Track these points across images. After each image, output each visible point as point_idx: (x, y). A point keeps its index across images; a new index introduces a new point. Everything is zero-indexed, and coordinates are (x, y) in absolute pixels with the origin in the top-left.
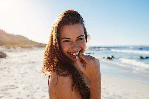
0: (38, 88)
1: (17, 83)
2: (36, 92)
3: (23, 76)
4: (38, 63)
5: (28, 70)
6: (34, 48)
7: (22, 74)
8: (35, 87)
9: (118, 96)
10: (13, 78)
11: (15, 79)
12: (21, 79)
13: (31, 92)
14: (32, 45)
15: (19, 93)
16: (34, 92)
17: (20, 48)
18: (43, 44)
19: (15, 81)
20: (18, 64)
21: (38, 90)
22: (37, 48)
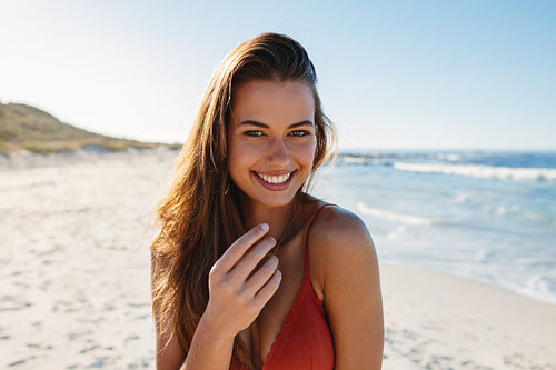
0: (111, 308)
1: (27, 287)
2: (102, 319)
3: (47, 263)
4: (100, 210)
5: (64, 240)
6: (84, 154)
7: (42, 254)
8: (98, 302)
9: (405, 331)
10: (9, 270)
11: (17, 274)
12: (41, 274)
13: (81, 320)
14: (74, 144)
15: (37, 324)
16: (95, 322)
17: (25, 153)
18: (117, 139)
19: (18, 278)
20: (23, 217)
21: (110, 315)
22: (94, 155)
